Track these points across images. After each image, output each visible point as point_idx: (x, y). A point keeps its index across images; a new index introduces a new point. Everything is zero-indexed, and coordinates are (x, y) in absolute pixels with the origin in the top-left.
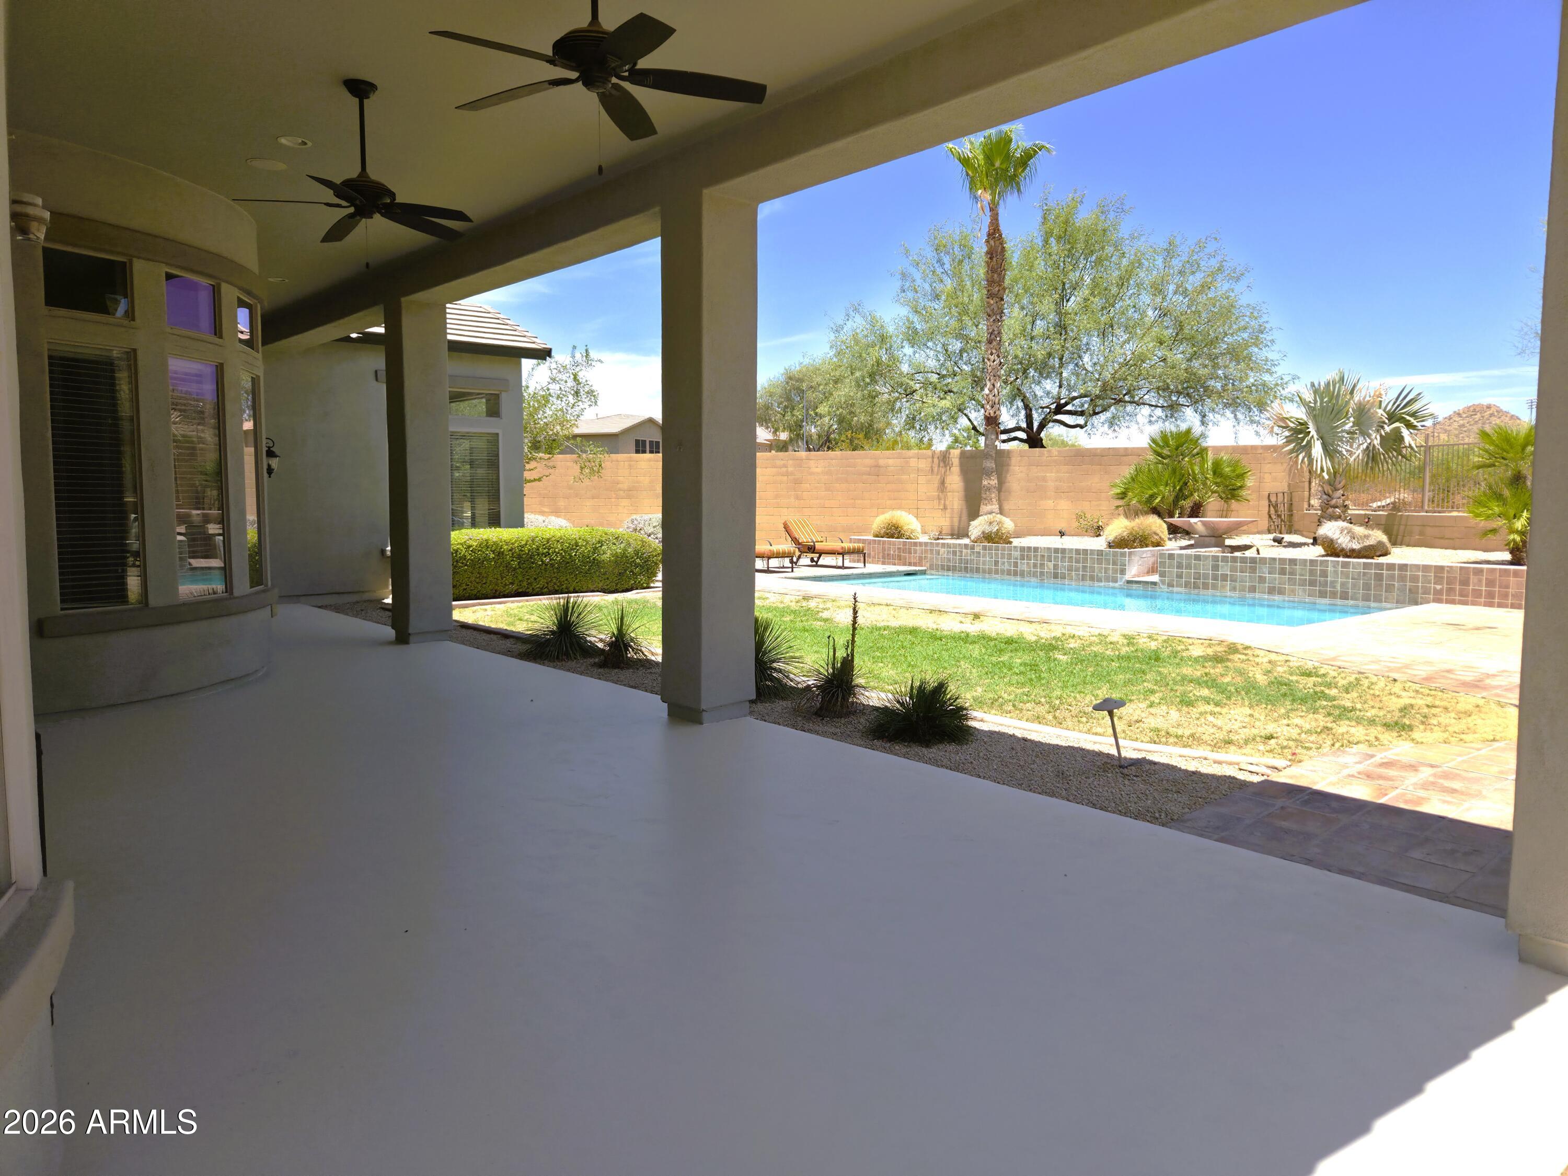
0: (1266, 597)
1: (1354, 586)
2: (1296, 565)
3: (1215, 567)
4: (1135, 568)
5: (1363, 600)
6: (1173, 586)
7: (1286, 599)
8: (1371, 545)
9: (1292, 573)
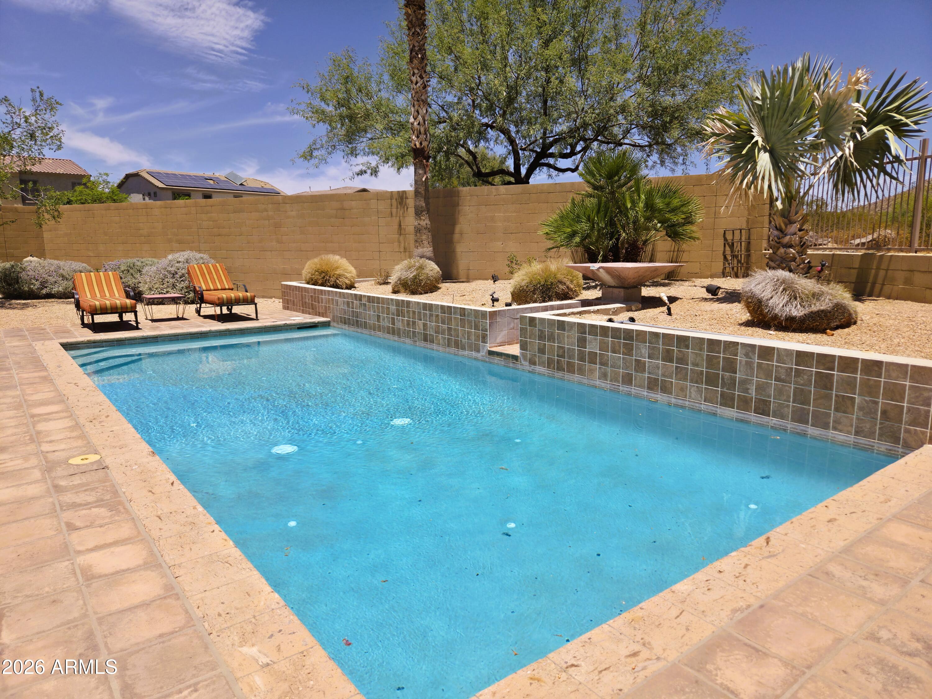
0: (645, 393)
1: (780, 392)
2: (687, 347)
3: (582, 342)
4: (505, 332)
5: (793, 420)
6: (534, 364)
7: (673, 401)
8: (822, 311)
9: (682, 360)
